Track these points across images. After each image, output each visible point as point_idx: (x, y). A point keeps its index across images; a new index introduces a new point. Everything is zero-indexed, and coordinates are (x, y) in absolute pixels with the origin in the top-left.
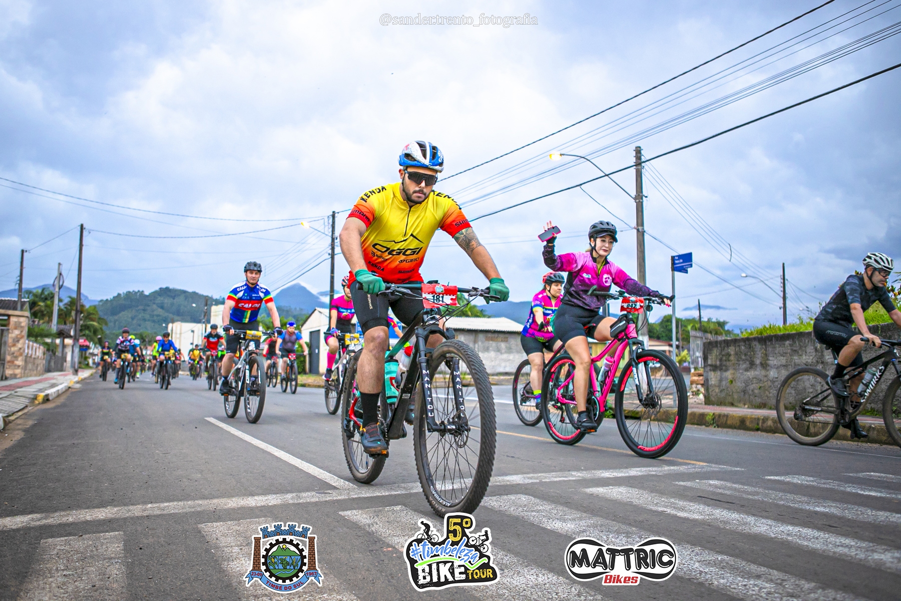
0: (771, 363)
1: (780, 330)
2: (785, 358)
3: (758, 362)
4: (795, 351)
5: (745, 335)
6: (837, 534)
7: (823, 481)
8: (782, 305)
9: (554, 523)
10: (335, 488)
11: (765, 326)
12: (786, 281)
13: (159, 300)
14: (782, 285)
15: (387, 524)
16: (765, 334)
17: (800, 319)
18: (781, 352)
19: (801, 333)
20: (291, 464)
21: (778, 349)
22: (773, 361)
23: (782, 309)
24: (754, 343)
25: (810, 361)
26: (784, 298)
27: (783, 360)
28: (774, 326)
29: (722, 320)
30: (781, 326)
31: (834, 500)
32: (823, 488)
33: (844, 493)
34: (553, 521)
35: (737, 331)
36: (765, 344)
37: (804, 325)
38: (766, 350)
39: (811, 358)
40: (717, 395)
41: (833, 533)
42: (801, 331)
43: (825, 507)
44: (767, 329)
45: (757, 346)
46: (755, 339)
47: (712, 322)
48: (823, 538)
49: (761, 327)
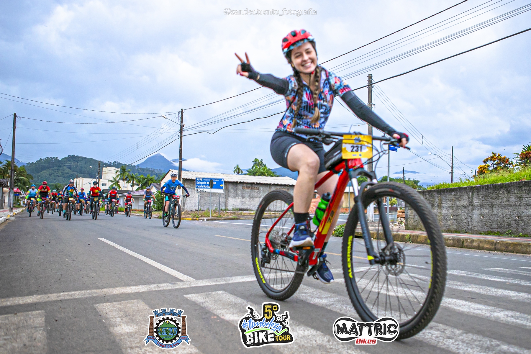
0: (443, 205)
1: (449, 186)
2: (451, 202)
3: (436, 205)
4: (457, 198)
5: (429, 189)
6: (476, 303)
7: (470, 273)
8: (451, 172)
9: (315, 300)
10: (181, 281)
11: (441, 184)
12: (454, 157)
13: (68, 163)
14: (451, 159)
15: (214, 302)
16: (441, 189)
17: (461, 179)
18: (449, 199)
19: (461, 187)
20: (153, 266)
21: (447, 197)
22: (445, 204)
23: (451, 174)
24: (435, 193)
25: (465, 204)
26: (452, 167)
27: (450, 204)
28: (446, 184)
29: (416, 180)
30: (450, 184)
31: (475, 284)
32: (469, 277)
33: (480, 279)
34: (314, 298)
35: (425, 187)
36: (441, 194)
37: (463, 183)
38: (441, 198)
39: (466, 202)
40: (412, 224)
41: (473, 302)
42: (461, 186)
43: (470, 287)
44: (442, 185)
45: (436, 195)
46: (435, 191)
47: (411, 181)
48: (468, 305)
49: (438, 184)
